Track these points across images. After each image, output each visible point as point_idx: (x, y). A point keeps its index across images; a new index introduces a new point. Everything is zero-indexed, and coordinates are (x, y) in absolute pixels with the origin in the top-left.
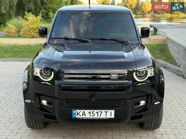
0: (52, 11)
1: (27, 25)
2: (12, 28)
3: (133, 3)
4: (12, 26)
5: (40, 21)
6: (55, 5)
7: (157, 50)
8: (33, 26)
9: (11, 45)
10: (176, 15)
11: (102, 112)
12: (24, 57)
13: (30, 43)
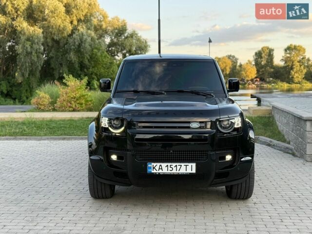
0: (96, 79)
1: (66, 94)
2: (43, 97)
3: (226, 66)
4: (44, 94)
5: (86, 87)
6: (102, 69)
7: (258, 124)
8: (75, 94)
9: (45, 119)
10: (297, 85)
11: (181, 166)
12: (65, 134)
13: (73, 116)
